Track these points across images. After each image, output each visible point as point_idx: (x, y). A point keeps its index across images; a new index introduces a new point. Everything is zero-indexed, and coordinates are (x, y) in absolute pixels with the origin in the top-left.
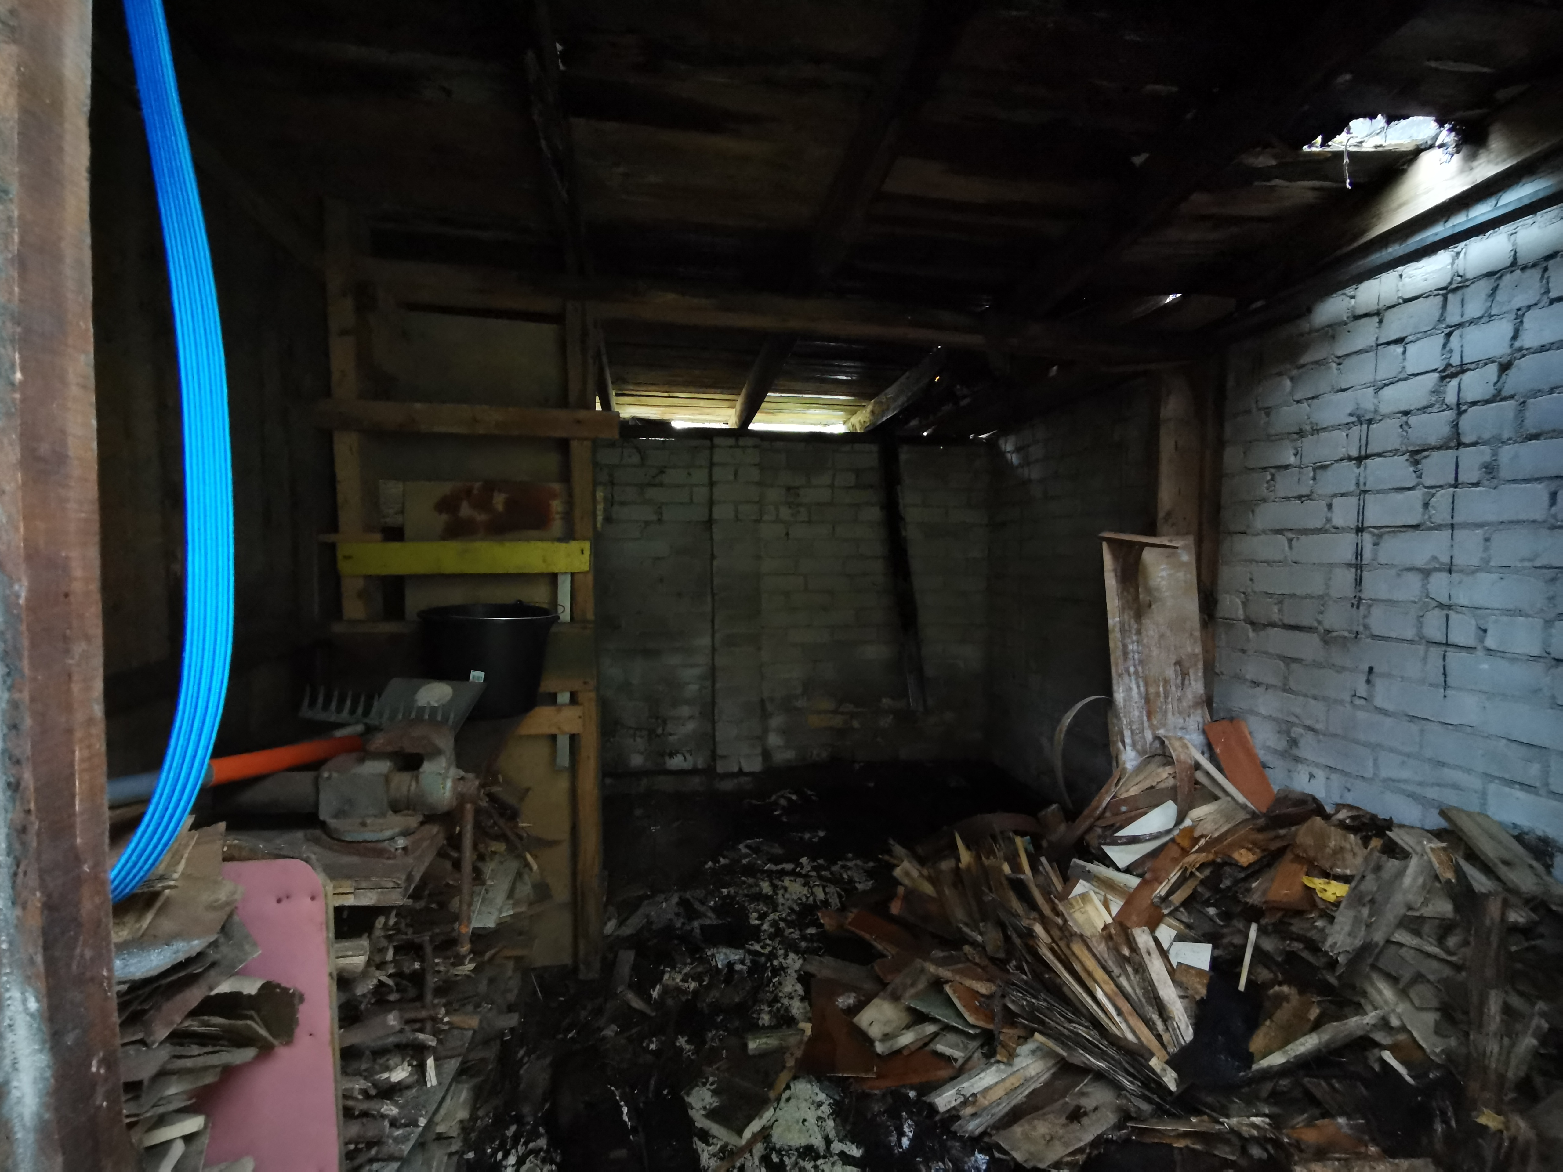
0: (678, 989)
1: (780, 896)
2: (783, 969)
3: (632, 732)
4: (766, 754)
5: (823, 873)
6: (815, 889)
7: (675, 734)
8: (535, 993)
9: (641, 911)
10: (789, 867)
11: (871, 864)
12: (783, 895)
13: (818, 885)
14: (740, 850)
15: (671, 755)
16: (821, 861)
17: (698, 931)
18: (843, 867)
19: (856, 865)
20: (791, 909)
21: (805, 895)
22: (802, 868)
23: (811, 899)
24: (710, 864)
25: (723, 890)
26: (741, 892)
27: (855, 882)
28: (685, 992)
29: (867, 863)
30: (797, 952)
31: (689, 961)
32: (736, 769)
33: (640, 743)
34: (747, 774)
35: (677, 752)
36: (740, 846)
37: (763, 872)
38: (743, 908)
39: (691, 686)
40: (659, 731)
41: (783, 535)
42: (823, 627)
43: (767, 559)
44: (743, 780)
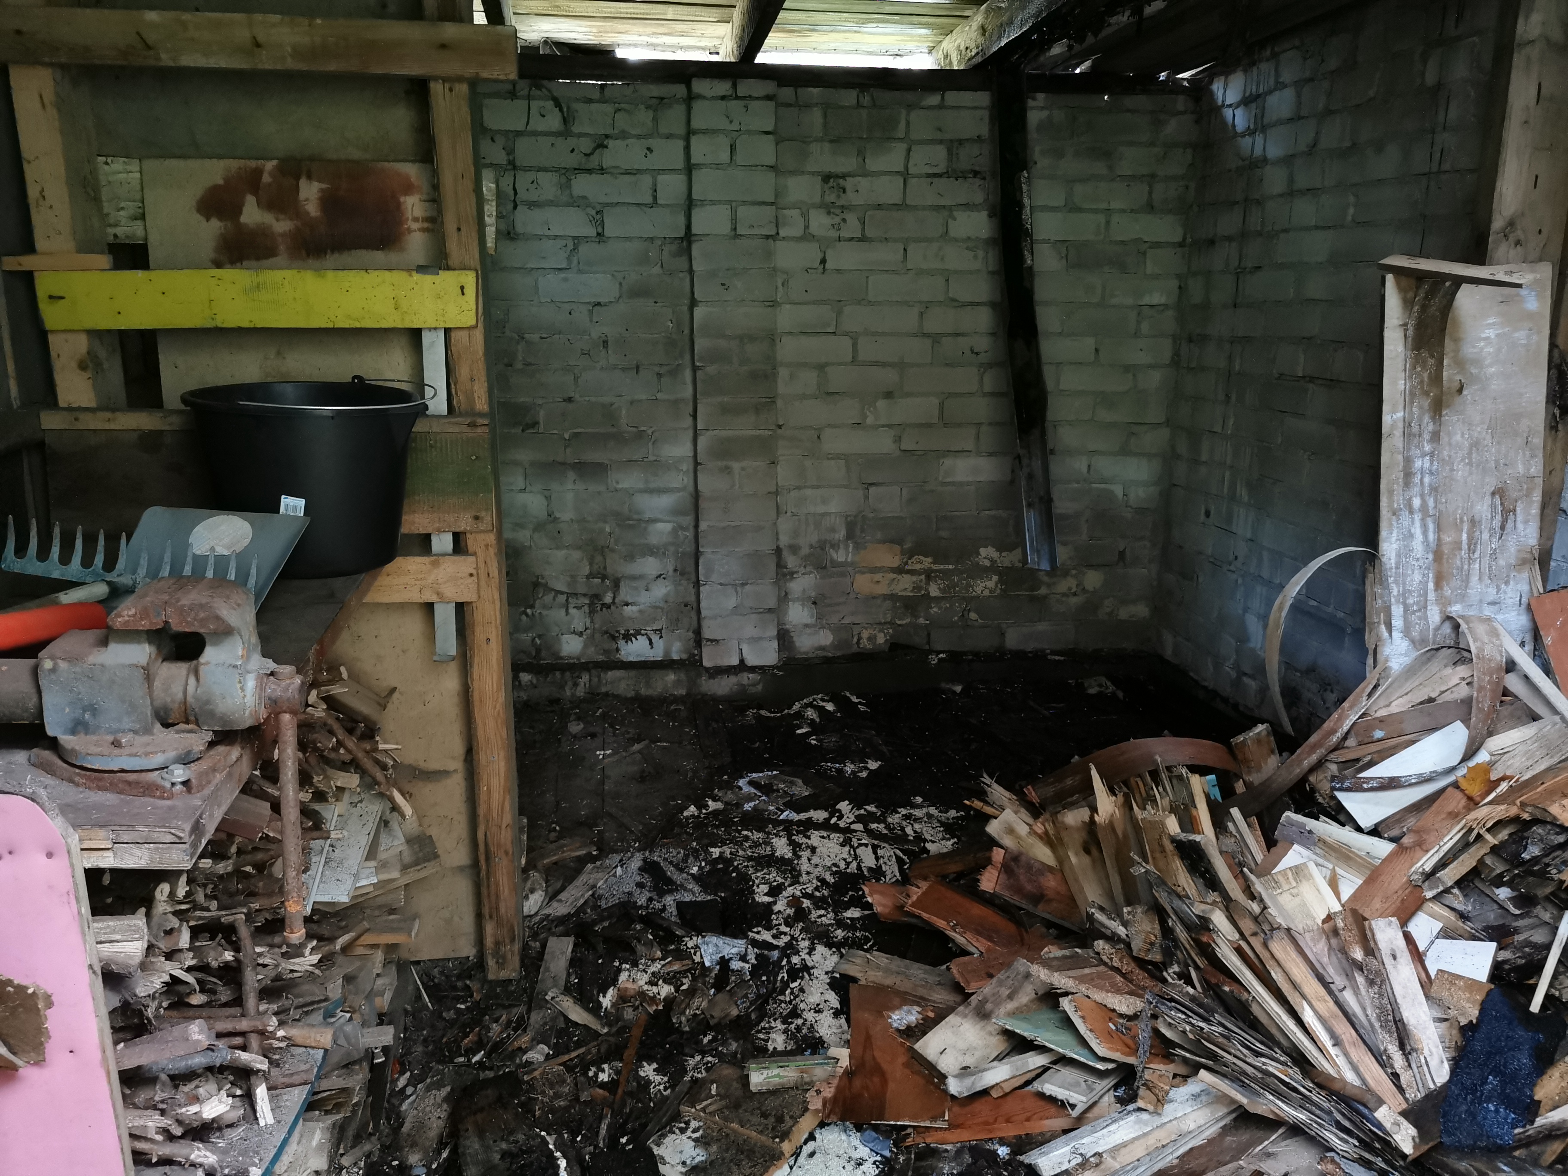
0: (642, 994)
1: (804, 860)
2: (806, 968)
3: (562, 598)
4: (784, 637)
5: (874, 826)
6: (860, 851)
7: (632, 604)
8: (419, 997)
9: (582, 879)
10: (819, 815)
11: (952, 813)
12: (809, 860)
13: (866, 845)
14: (740, 788)
15: (627, 637)
16: (871, 808)
17: (672, 909)
18: (907, 817)
19: (929, 816)
20: (823, 881)
21: (845, 860)
22: (840, 817)
23: (854, 865)
24: (692, 808)
25: (712, 850)
26: (741, 853)
27: (925, 841)
28: (653, 1000)
29: (946, 812)
30: (829, 945)
31: (659, 954)
32: (735, 661)
33: (578, 619)
34: (753, 669)
35: (638, 633)
36: (742, 783)
37: (777, 823)
38: (745, 878)
39: (660, 526)
40: (608, 599)
41: (816, 264)
42: (883, 426)
43: (788, 306)
44: (746, 678)
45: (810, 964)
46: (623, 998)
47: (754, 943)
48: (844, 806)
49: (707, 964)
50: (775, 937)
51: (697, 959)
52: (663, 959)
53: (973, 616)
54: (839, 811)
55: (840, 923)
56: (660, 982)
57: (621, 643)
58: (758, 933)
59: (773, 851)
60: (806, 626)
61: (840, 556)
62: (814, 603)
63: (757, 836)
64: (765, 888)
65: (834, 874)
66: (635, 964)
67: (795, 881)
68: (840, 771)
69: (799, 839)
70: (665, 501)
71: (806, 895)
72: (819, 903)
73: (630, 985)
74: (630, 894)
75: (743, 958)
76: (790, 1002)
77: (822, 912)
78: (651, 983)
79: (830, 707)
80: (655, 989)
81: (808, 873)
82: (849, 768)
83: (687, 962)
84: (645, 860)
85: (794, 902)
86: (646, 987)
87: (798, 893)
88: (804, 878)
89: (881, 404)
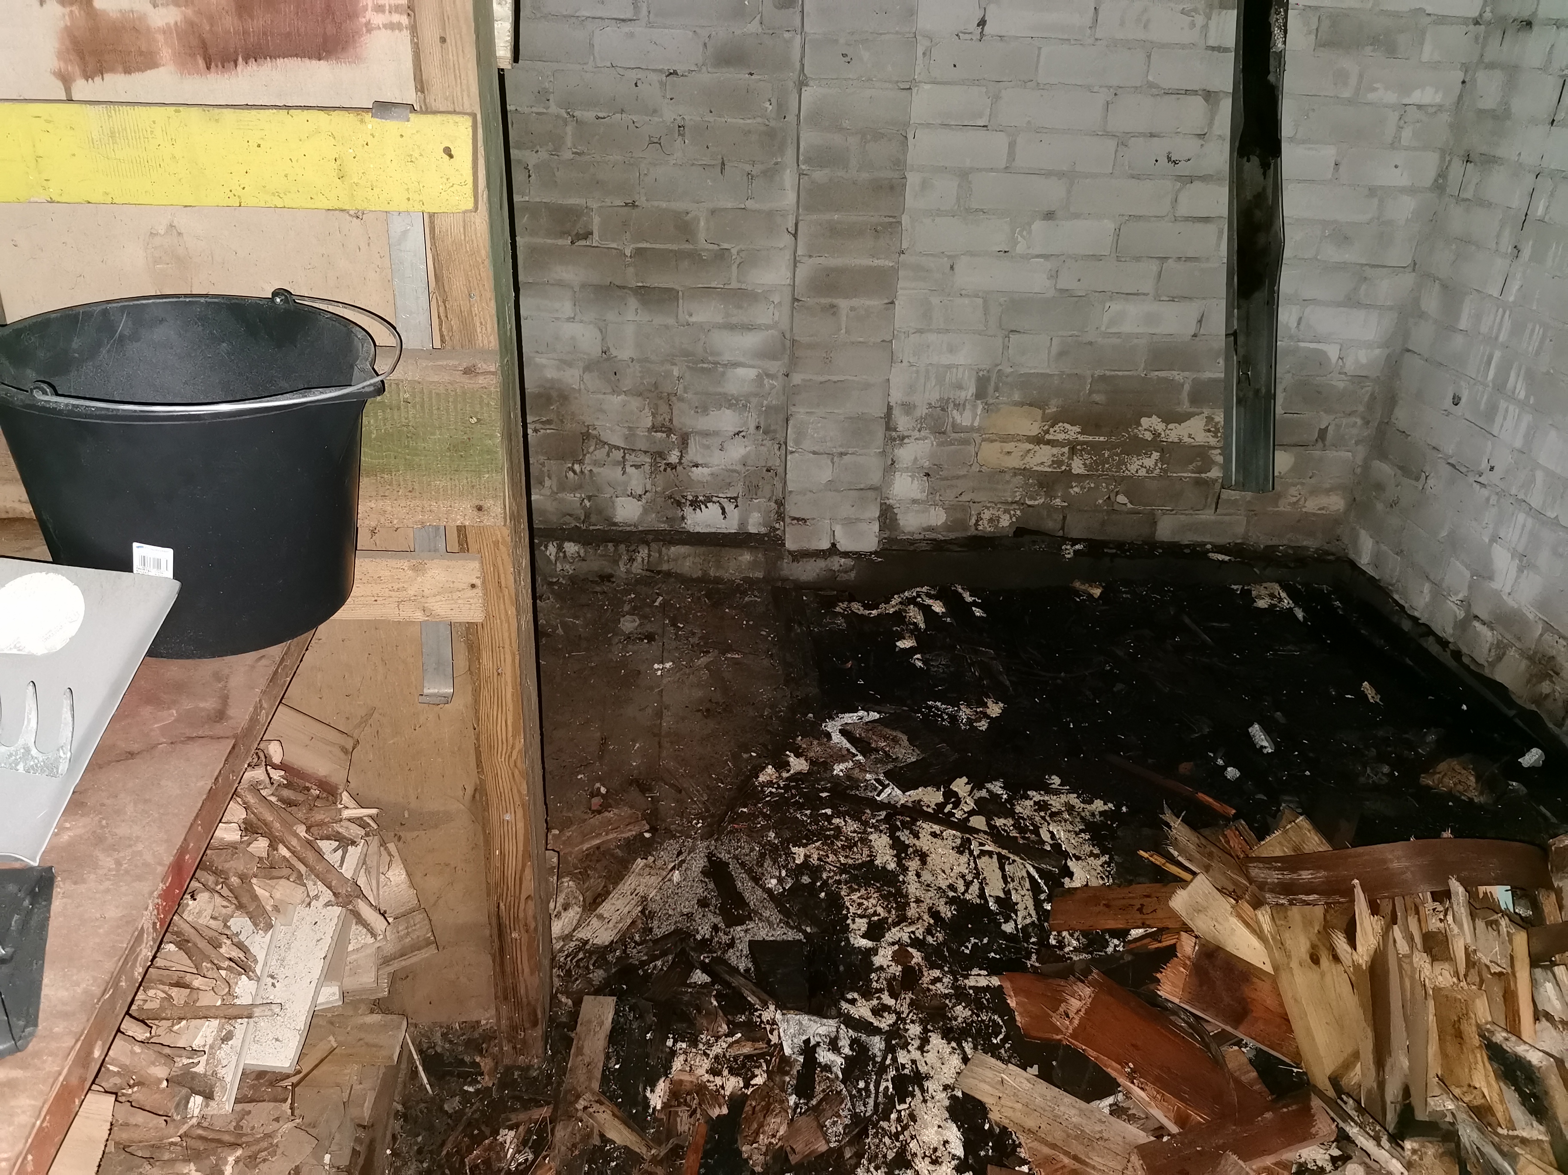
0: (701, 1089)
1: (911, 876)
2: (919, 1078)
3: (618, 455)
4: (887, 517)
5: (999, 822)
7: (705, 465)
9: (629, 883)
10: (931, 797)
12: (918, 875)
13: (990, 854)
14: (828, 736)
15: (696, 504)
16: (997, 787)
17: (743, 947)
19: (1070, 808)
20: (934, 914)
21: (963, 876)
22: (956, 805)
23: (975, 888)
24: (770, 769)
25: (795, 850)
26: (832, 858)
27: (1066, 855)
28: (716, 1096)
29: (1091, 802)
30: (948, 1034)
31: (724, 1028)
32: (825, 545)
33: (637, 480)
34: (846, 554)
35: (709, 499)
36: (833, 727)
37: (877, 806)
38: (835, 902)
39: (740, 371)
40: (673, 458)
41: (972, 26)
42: (1038, 256)
43: (927, 87)
44: (837, 563)
45: (923, 1069)
46: (676, 1095)
47: (850, 1022)
48: (960, 786)
49: (787, 1051)
50: (876, 1012)
51: (774, 1039)
52: (730, 1034)
53: (1121, 499)
54: (955, 794)
55: (960, 994)
56: (725, 1072)
57: (688, 510)
58: (853, 1002)
59: (872, 857)
60: (914, 501)
61: (965, 419)
62: (927, 475)
63: (850, 827)
64: (862, 924)
65: (951, 901)
66: (694, 1042)
67: (902, 919)
68: (953, 718)
69: (904, 836)
70: (750, 341)
71: (916, 943)
72: (934, 956)
73: (686, 1077)
74: (690, 916)
75: (834, 1045)
76: (896, 1136)
77: (937, 973)
78: (714, 1072)
79: (938, 607)
80: (718, 1081)
81: (918, 901)
82: (965, 713)
83: (762, 1045)
84: (710, 856)
85: (901, 956)
86: (707, 1077)
87: (906, 938)
88: (912, 911)
89: (1038, 226)
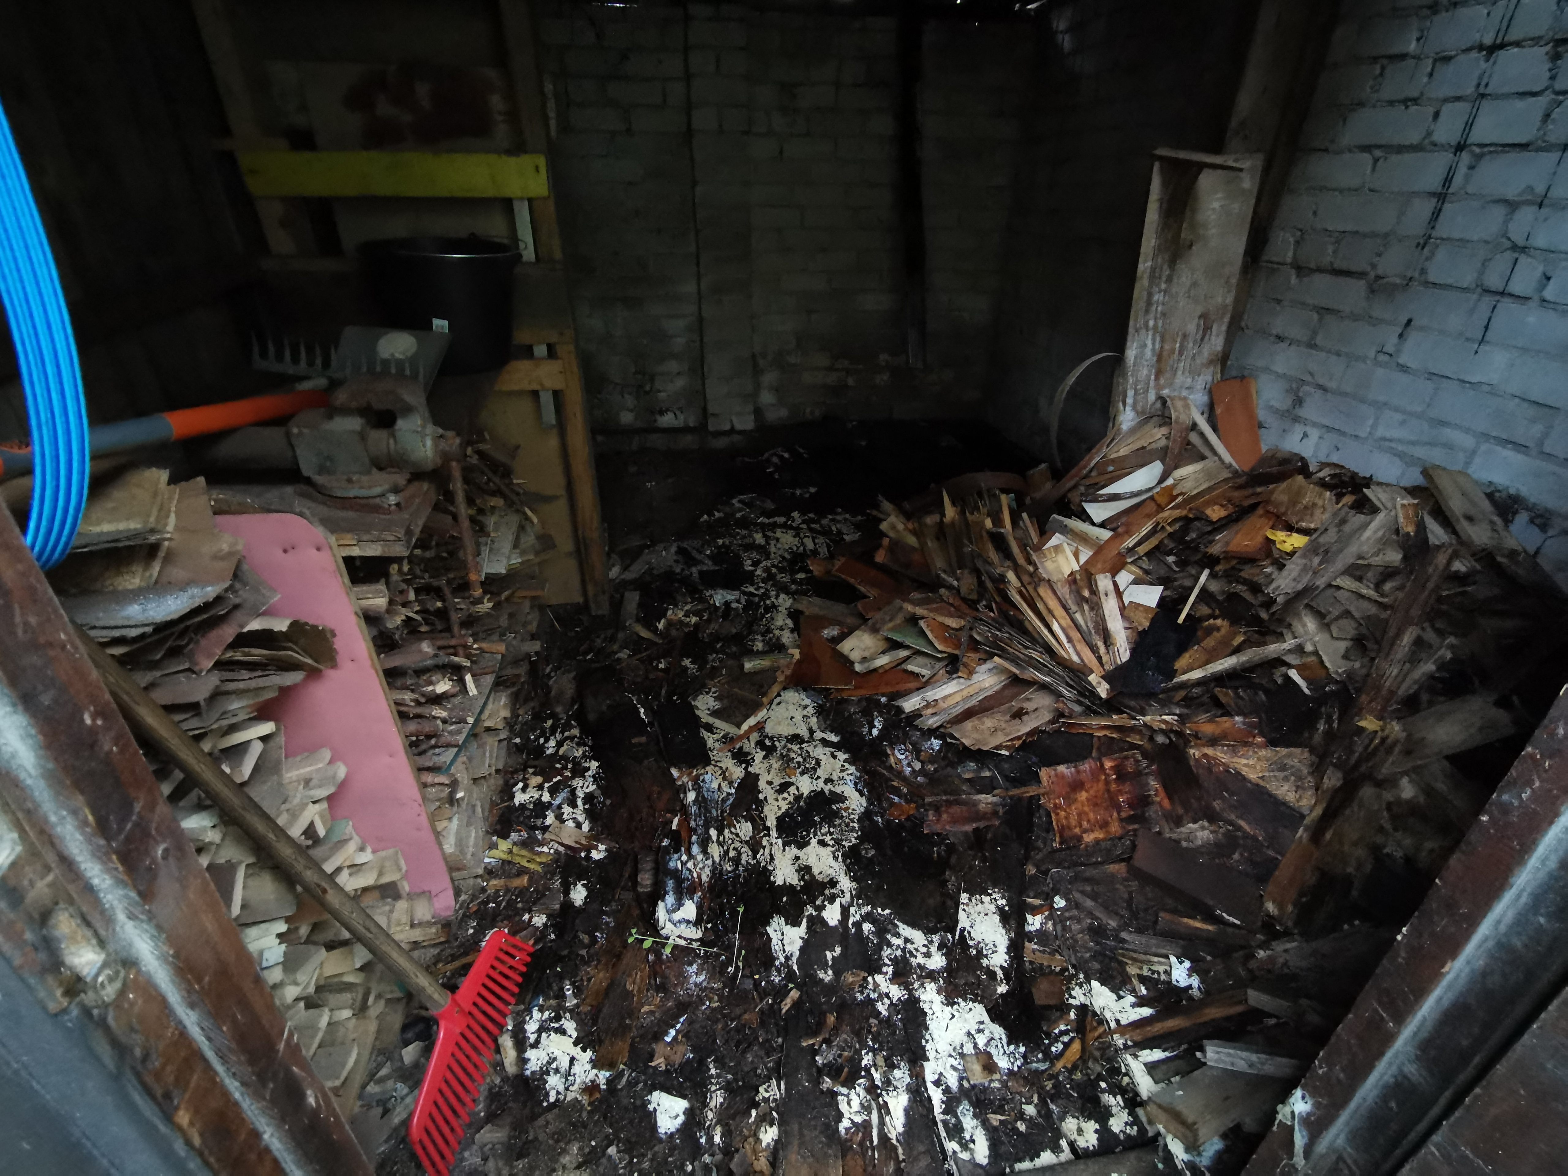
0: (680, 622)
1: (772, 546)
2: (774, 607)
3: (619, 388)
4: (758, 412)
5: (813, 526)
6: (805, 540)
7: (664, 391)
8: (552, 624)
9: (642, 558)
10: (781, 520)
11: (859, 518)
12: (775, 546)
13: (808, 537)
14: (734, 505)
15: (662, 413)
16: (811, 515)
17: (696, 575)
18: (833, 520)
19: (846, 519)
20: (784, 558)
21: (796, 545)
22: (793, 521)
23: (801, 548)
24: (705, 517)
25: (718, 540)
26: (735, 542)
27: (843, 534)
28: (688, 625)
29: (856, 517)
30: (788, 593)
31: (689, 600)
32: (727, 427)
33: (630, 401)
34: (740, 432)
35: (667, 410)
36: (734, 501)
37: (756, 524)
38: (738, 557)
39: (679, 340)
40: (648, 388)
41: (777, 154)
42: (820, 272)
43: (757, 186)
44: (736, 438)
45: (777, 604)
46: (670, 624)
47: (744, 593)
48: (795, 514)
49: (718, 605)
50: (756, 589)
51: (712, 602)
52: (692, 602)
53: (874, 398)
54: (793, 517)
55: (794, 581)
56: (691, 615)
57: (658, 417)
58: (746, 587)
59: (754, 541)
60: (773, 405)
61: (792, 360)
62: (777, 390)
63: (744, 532)
64: (749, 562)
65: (790, 553)
66: (676, 606)
67: (768, 557)
68: (793, 494)
69: (770, 534)
70: (681, 323)
71: (774, 566)
72: (781, 570)
73: (673, 617)
74: (671, 566)
75: (738, 601)
76: (766, 625)
77: (783, 575)
78: (686, 615)
79: (786, 455)
80: (688, 619)
81: (775, 553)
82: (798, 492)
83: (706, 604)
84: (679, 547)
85: (767, 570)
86: (683, 618)
87: (769, 565)
88: (773, 555)
89: (819, 256)
